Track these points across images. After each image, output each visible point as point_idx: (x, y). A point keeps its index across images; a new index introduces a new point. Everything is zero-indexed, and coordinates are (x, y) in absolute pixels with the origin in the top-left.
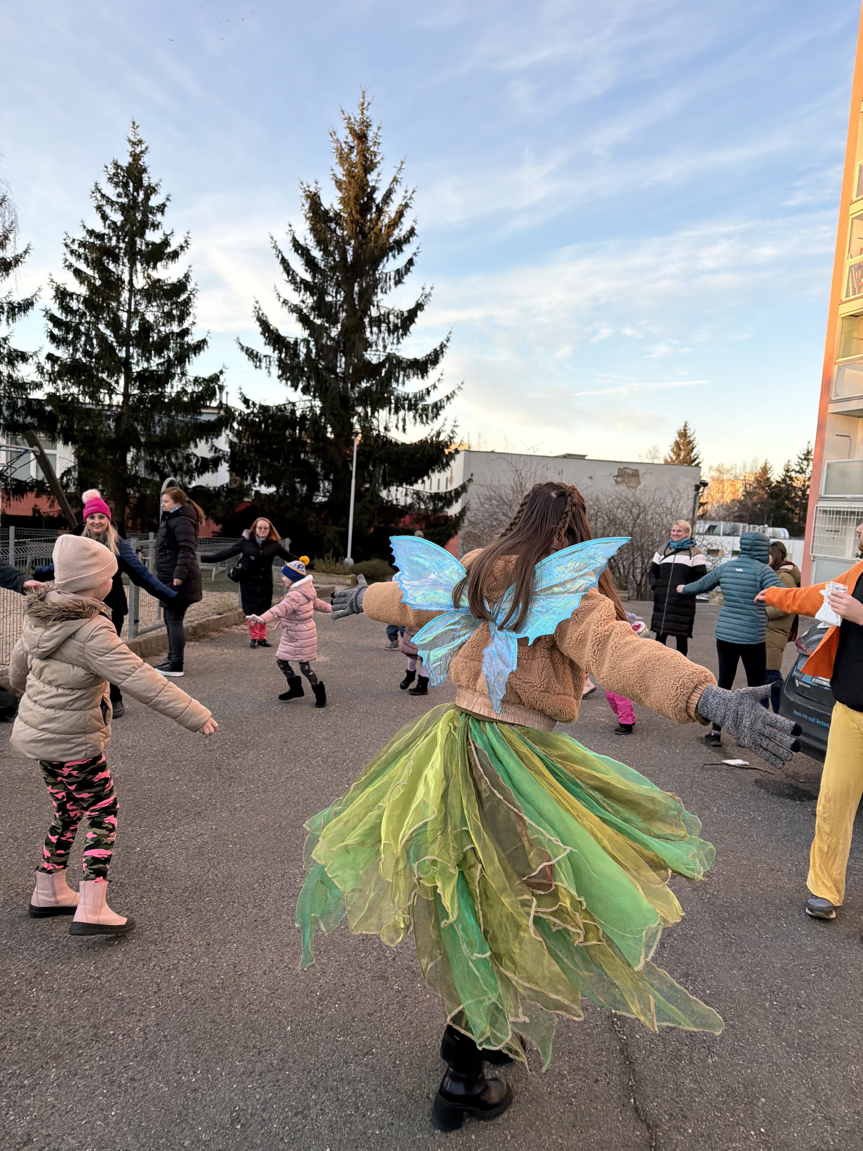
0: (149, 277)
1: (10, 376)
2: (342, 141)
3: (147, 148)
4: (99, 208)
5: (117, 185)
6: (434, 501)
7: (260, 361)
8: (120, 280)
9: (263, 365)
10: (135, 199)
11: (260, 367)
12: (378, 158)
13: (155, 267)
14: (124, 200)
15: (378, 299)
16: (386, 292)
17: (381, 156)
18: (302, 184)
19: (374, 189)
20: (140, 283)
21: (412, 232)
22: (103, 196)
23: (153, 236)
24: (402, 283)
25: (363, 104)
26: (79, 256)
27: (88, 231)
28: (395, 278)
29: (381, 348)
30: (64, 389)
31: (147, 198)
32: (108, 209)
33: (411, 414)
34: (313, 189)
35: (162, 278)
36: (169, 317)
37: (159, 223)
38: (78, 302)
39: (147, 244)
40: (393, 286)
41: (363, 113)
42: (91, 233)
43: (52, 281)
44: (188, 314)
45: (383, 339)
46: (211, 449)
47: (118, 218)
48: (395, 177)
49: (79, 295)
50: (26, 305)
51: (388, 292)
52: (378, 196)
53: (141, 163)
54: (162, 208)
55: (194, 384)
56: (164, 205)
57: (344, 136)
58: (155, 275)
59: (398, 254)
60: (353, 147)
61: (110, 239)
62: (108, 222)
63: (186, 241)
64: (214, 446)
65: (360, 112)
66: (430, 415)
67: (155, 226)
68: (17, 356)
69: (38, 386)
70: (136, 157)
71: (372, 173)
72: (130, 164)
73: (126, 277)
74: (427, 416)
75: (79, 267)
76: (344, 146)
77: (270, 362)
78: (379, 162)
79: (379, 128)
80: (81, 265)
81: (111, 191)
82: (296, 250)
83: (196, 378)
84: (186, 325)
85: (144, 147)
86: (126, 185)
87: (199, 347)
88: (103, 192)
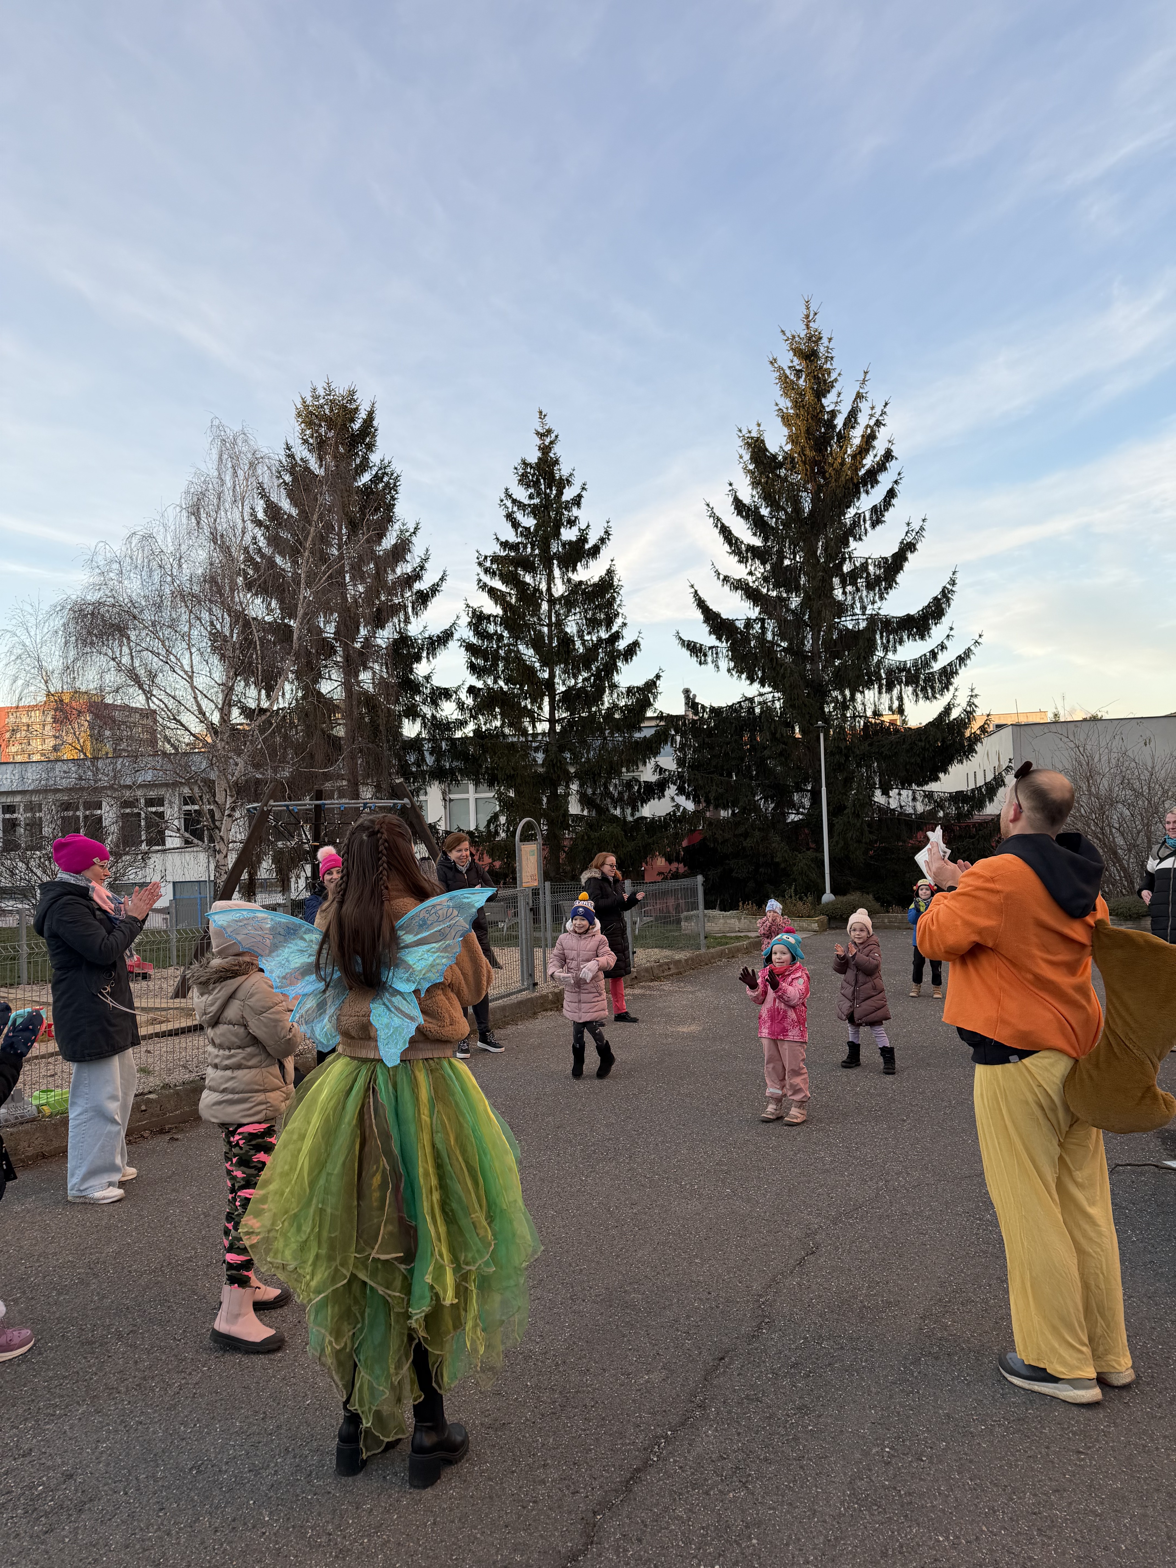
0: (569, 580)
1: (433, 716)
2: (786, 368)
3: (557, 437)
4: (510, 517)
5: (528, 486)
6: (956, 803)
7: (705, 655)
8: (537, 590)
9: (709, 659)
10: (547, 496)
11: (705, 662)
12: (834, 376)
13: (574, 570)
14: (536, 501)
15: (850, 549)
16: (860, 539)
17: (837, 371)
18: (740, 431)
19: (833, 414)
20: (559, 589)
21: (888, 455)
22: (514, 501)
23: (569, 534)
24: (882, 522)
25: (807, 316)
26: (494, 573)
27: (502, 544)
28: (871, 518)
29: (858, 611)
30: (485, 724)
31: (560, 493)
32: (519, 516)
33: (910, 689)
34: (754, 434)
35: (584, 580)
36: (593, 624)
37: (576, 517)
38: (496, 624)
39: (564, 545)
40: (869, 529)
41: (808, 327)
42: (505, 545)
43: (468, 606)
44: (617, 615)
45: (861, 598)
46: (655, 771)
47: (529, 522)
48: (858, 393)
49: (497, 616)
50: (445, 637)
51: (864, 538)
52: (839, 422)
53: (552, 455)
54: (577, 501)
55: (628, 695)
56: (580, 496)
57: (787, 360)
58: (576, 577)
59: (872, 487)
60: (801, 371)
61: (525, 547)
62: (520, 529)
63: (606, 532)
64: (658, 766)
65: (804, 327)
66: (937, 685)
67: (572, 522)
68: (440, 694)
69: (462, 724)
70: (545, 450)
71: (828, 396)
72: (539, 459)
73: (543, 587)
74: (933, 688)
75: (493, 586)
76: (788, 372)
77: (717, 653)
78: (836, 380)
79: (830, 340)
80: (497, 584)
81: (522, 494)
82: (739, 513)
83: (629, 688)
84: (615, 628)
85: (553, 436)
86: (536, 484)
87: (632, 650)
88: (514, 497)
